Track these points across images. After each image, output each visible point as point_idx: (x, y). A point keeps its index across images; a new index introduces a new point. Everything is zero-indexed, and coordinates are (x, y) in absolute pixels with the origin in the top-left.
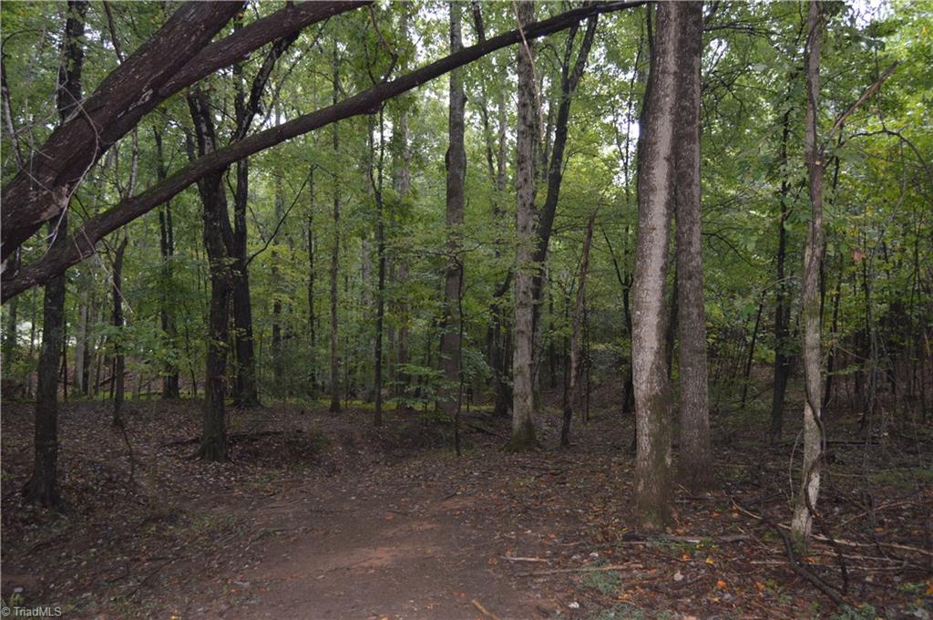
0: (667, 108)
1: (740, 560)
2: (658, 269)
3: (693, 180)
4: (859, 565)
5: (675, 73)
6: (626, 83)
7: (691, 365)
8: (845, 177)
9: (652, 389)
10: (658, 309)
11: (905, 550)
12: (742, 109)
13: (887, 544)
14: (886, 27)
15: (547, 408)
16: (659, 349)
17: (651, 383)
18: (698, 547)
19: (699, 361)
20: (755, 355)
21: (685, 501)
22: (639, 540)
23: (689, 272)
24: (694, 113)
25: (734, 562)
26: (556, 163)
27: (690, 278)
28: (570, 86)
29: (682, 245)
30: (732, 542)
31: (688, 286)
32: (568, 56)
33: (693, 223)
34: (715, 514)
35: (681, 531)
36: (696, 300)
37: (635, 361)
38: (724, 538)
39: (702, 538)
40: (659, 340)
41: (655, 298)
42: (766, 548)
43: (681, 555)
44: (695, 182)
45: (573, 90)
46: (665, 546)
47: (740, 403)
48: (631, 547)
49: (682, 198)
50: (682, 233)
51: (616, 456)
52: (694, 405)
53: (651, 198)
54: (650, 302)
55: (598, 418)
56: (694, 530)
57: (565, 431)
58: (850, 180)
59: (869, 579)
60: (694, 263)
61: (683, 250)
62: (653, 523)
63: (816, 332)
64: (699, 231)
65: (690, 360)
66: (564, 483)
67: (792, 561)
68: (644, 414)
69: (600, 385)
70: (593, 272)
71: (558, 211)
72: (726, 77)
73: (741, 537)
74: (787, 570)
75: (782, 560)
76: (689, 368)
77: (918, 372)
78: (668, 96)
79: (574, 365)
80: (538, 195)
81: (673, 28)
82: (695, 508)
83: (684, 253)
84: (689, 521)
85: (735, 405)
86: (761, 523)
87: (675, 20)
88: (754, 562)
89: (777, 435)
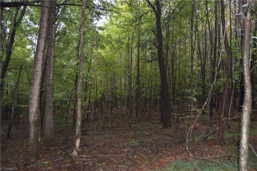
0: (43, 37)
1: (59, 166)
2: (38, 83)
3: (51, 59)
4: (89, 161)
5: (46, 28)
6: (36, 28)
7: (48, 111)
8: (93, 63)
9: (35, 119)
10: (38, 95)
11: (100, 156)
12: (68, 42)
13: (96, 155)
14: (102, 28)
15: (4, 126)
16: (38, 107)
17: (35, 117)
18: (46, 164)
19: (51, 110)
20: (69, 108)
21: (45, 151)
22: (28, 165)
23: (49, 85)
24: (52, 40)
25: (57, 167)
26: (10, 48)
27: (49, 86)
28: (16, 25)
29: (47, 77)
30: (57, 161)
31: (49, 88)
32: (16, 16)
33: (51, 71)
34: (53, 154)
35: (42, 160)
36: (51, 92)
37: (30, 110)
38: (55, 160)
39: (48, 162)
40: (38, 104)
41: (37, 92)
42: (66, 161)
43: (41, 168)
44: (52, 59)
45: (17, 26)
46: (36, 166)
47: (65, 121)
48: (26, 168)
49: (48, 63)
50: (48, 73)
51: (25, 140)
52: (49, 123)
53: (37, 62)
54: (35, 93)
55: (22, 128)
56: (46, 159)
57: (9, 133)
58: (94, 64)
59: (91, 165)
60: (50, 82)
61: (47, 78)
62: (34, 159)
63: (80, 102)
64: (52, 73)
65: (48, 110)
66: (5, 151)
67: (72, 163)
68: (32, 127)
69: (23, 118)
70: (23, 83)
71: (10, 63)
72: (64, 32)
73: (60, 159)
74: (71, 166)
75: (70, 164)
76: (48, 112)
77: (107, 111)
78: (44, 34)
79: (13, 112)
80: (3, 57)
81: (46, 15)
82: (48, 153)
83: (48, 79)
84: (45, 157)
85: (64, 122)
86: (65, 154)
87: (47, 13)
88: (62, 166)
89: (74, 129)
